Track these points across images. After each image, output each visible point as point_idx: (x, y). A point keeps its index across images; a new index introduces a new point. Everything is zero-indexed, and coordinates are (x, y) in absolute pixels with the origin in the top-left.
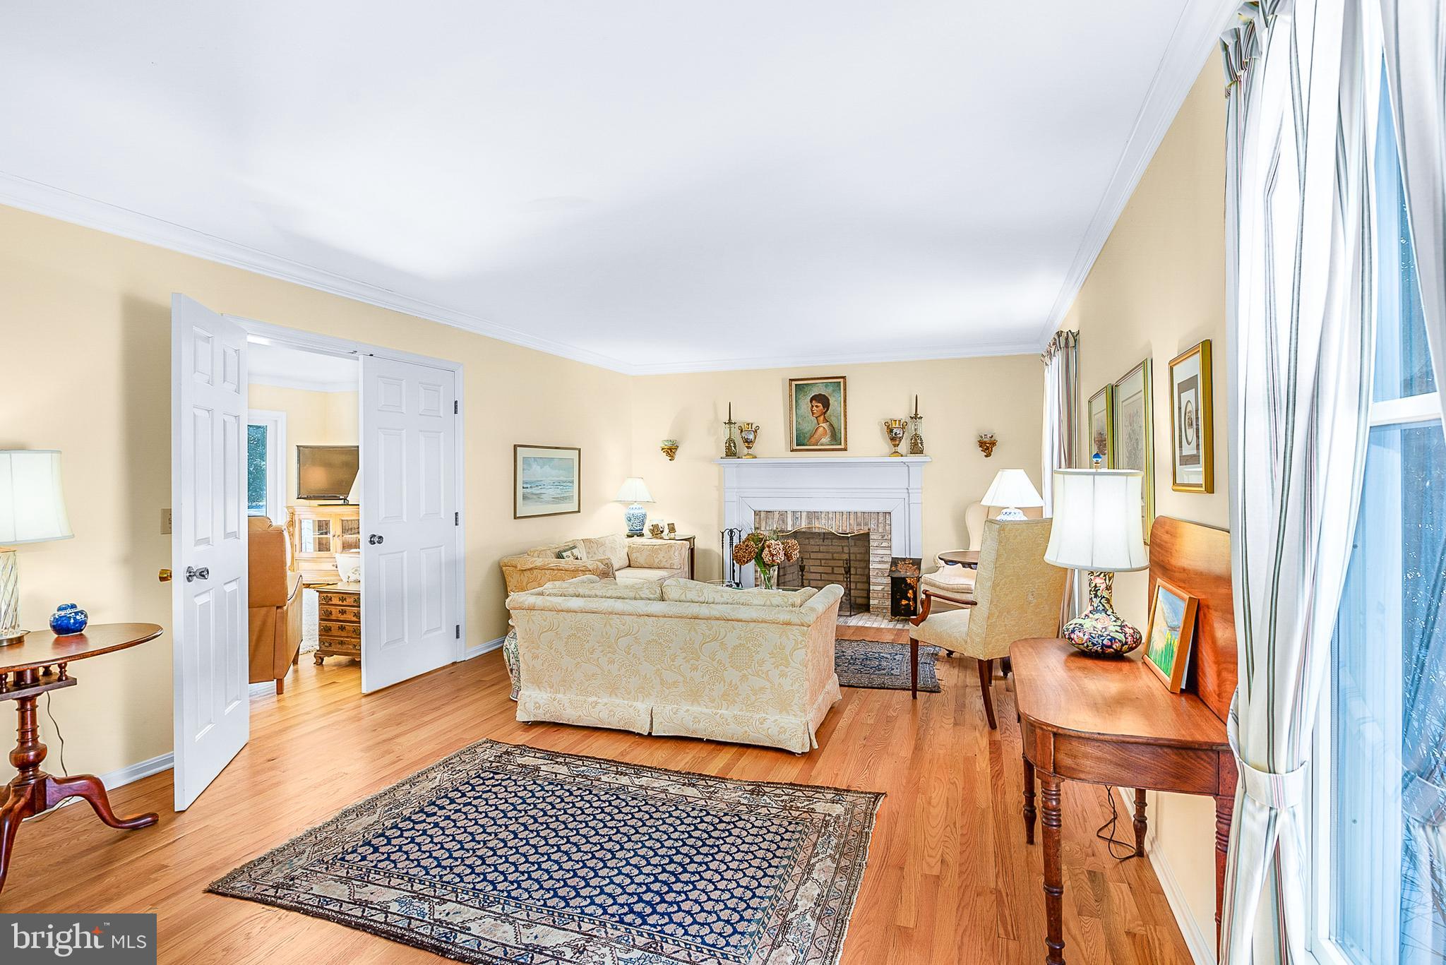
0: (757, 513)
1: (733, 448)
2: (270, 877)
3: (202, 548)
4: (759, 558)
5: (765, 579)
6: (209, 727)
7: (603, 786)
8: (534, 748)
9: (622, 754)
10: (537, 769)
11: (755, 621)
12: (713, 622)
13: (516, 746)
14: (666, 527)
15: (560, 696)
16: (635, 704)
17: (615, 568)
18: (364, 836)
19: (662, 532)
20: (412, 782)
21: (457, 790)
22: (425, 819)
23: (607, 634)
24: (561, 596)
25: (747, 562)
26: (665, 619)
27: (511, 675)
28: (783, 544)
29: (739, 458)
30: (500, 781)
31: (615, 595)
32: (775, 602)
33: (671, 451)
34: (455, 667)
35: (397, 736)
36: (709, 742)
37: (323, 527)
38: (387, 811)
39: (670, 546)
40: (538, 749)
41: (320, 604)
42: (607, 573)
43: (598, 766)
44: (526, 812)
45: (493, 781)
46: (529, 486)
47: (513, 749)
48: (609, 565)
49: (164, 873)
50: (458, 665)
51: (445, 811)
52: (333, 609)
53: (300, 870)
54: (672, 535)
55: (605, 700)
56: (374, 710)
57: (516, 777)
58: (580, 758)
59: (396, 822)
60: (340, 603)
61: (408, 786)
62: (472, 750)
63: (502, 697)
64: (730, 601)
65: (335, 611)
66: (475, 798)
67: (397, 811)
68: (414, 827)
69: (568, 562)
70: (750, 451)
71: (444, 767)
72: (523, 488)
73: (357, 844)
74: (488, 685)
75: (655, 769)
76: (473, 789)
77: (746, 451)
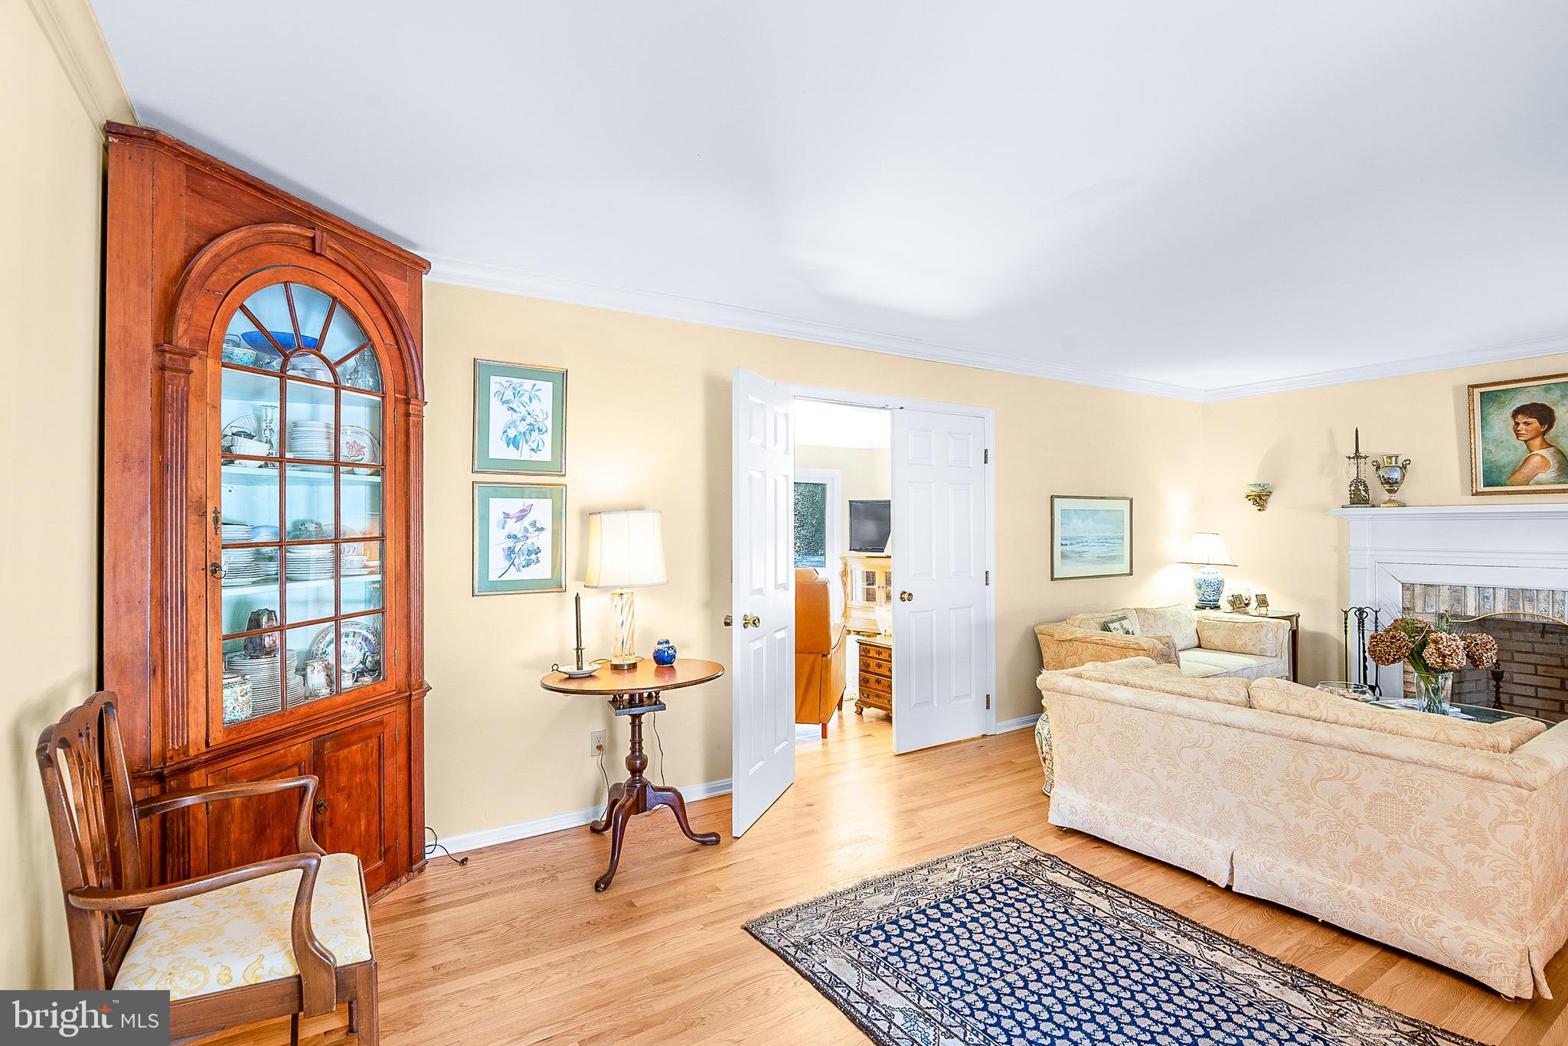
0: (1407, 587)
1: (1363, 493)
2: (792, 933)
3: (757, 597)
4: (1416, 657)
5: (1427, 689)
6: (761, 764)
7: (1157, 945)
8: (1068, 864)
9: (1186, 904)
10: (1071, 894)
11: (1416, 763)
12: (1335, 751)
13: (1048, 856)
14: (1254, 599)
15: (1102, 806)
16: (1206, 840)
17: (1178, 648)
18: (879, 918)
19: (1247, 605)
20: (931, 867)
21: (976, 892)
22: (939, 919)
23: (1165, 740)
24: (1104, 681)
25: (1393, 662)
26: (1255, 734)
27: (1044, 765)
28: (1463, 638)
29: (1373, 506)
30: (1024, 896)
31: (1178, 690)
32: (1456, 737)
33: (1260, 499)
34: (984, 740)
35: (921, 808)
36: (1327, 926)
37: (870, 578)
38: (902, 895)
39: (1260, 626)
40: (1073, 867)
41: (860, 655)
42: (1167, 655)
43: (1151, 913)
44: (1054, 948)
45: (1017, 893)
46: (1068, 542)
47: (1043, 858)
48: (1169, 645)
49: (716, 896)
50: (988, 738)
51: (961, 915)
52: (870, 661)
53: (818, 936)
54: (1263, 611)
55: (1163, 825)
56: (903, 773)
57: (1044, 897)
58: (1127, 894)
59: (911, 910)
60: (877, 656)
61: (925, 871)
62: (995, 846)
63: (1034, 787)
64: (1367, 723)
65: (873, 663)
66: (995, 910)
67: (913, 898)
68: (927, 924)
69: (1116, 636)
70: (1394, 497)
71: (964, 859)
72: (1062, 545)
73: (871, 925)
74: (1019, 769)
75: (1237, 943)
76: (993, 897)
77: (1386, 496)
